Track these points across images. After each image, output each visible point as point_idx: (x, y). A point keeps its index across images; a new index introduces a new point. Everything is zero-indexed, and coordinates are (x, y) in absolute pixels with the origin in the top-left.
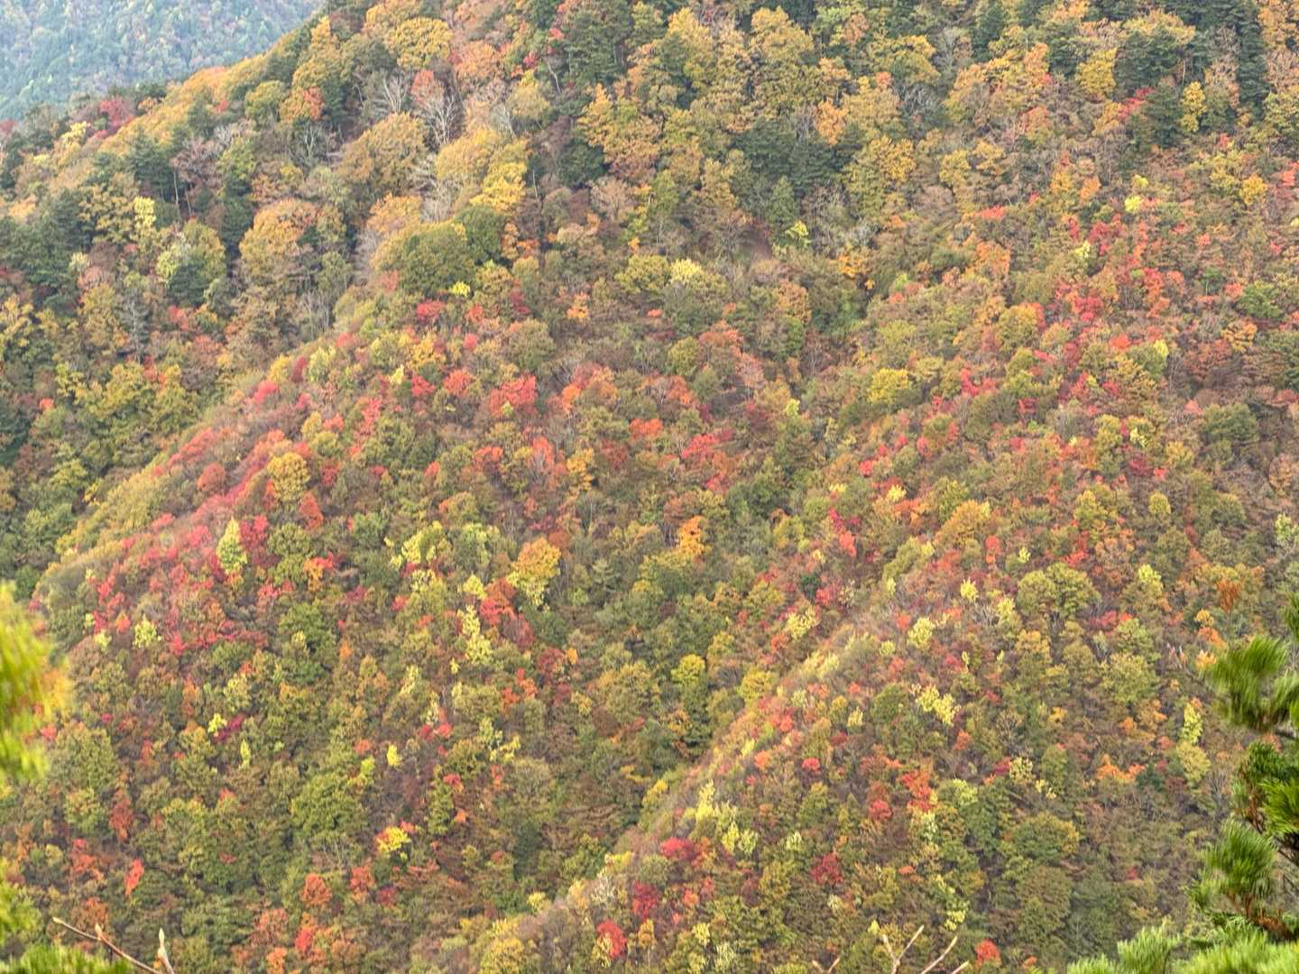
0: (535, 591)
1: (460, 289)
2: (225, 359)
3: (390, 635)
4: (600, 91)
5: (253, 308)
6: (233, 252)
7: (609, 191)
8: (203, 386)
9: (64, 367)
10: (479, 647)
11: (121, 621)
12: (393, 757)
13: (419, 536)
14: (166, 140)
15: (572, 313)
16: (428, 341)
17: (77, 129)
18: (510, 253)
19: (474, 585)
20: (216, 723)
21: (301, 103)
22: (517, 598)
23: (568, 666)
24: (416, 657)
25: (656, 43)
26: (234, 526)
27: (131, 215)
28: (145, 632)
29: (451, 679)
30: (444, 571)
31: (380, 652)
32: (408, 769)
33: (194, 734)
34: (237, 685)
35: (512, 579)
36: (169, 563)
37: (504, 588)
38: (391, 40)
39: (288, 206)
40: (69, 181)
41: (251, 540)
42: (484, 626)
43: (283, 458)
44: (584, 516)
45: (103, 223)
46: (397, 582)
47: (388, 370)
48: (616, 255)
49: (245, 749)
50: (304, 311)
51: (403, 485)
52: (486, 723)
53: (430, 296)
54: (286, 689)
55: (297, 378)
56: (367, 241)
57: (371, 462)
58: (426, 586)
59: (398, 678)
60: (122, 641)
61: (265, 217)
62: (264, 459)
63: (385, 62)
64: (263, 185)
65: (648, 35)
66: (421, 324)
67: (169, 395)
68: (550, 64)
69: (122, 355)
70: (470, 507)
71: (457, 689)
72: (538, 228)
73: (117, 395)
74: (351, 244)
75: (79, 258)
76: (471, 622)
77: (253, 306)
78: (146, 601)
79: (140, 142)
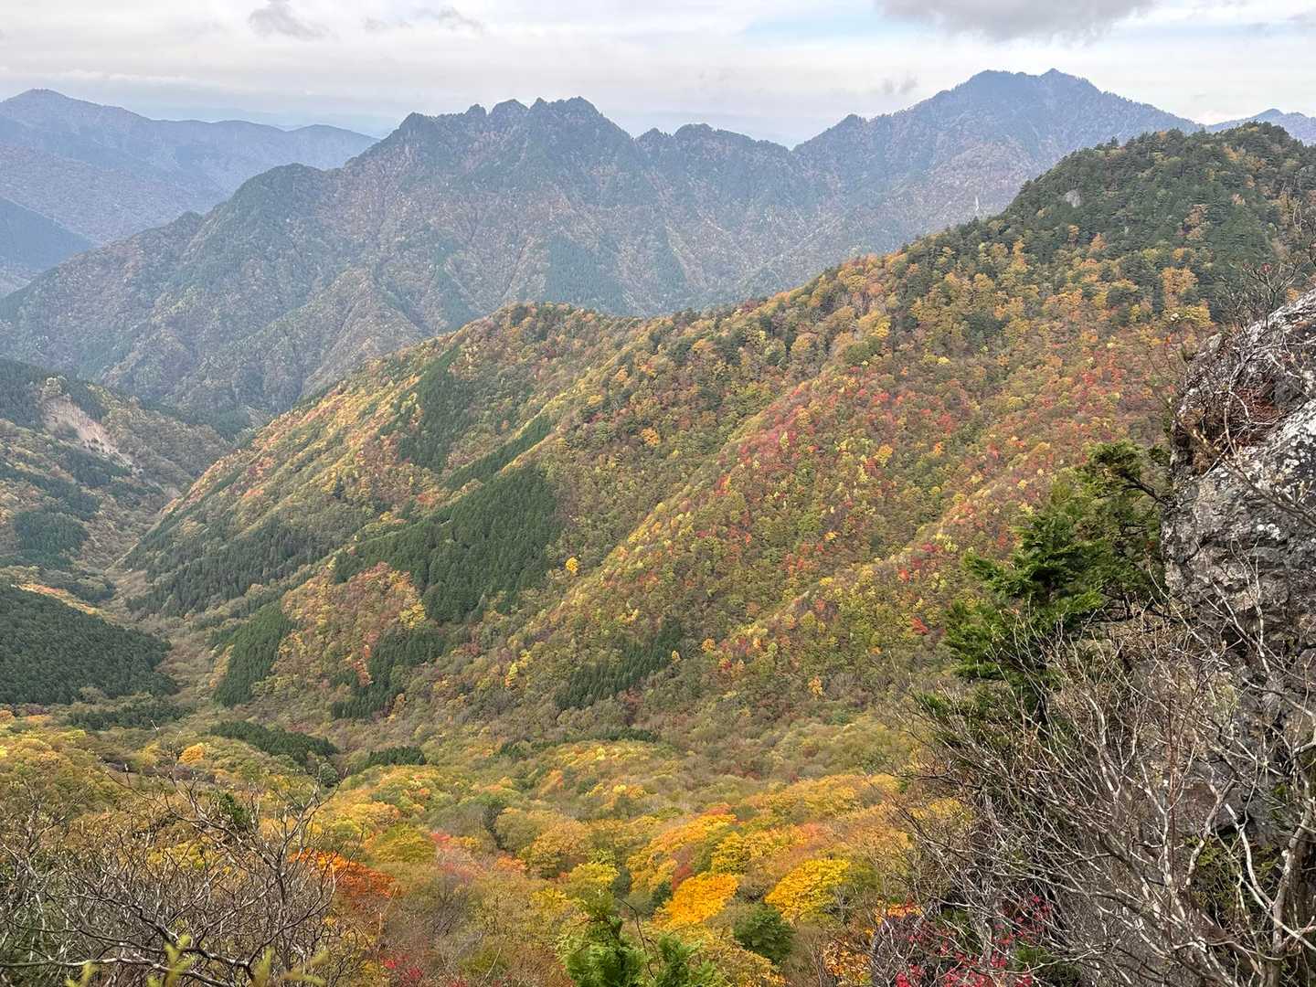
0: (884, 462)
1: (865, 363)
2: (784, 383)
3: (834, 472)
4: (919, 299)
5: (793, 367)
6: (789, 349)
7: (918, 333)
8: (776, 391)
9: (734, 382)
10: (864, 478)
11: (749, 461)
12: (832, 511)
13: (845, 442)
14: (770, 313)
15: (902, 373)
16: (853, 379)
17: (739, 311)
18: (883, 352)
19: (863, 458)
20: (776, 494)
21: (814, 302)
22: (877, 464)
23: (893, 487)
24: (843, 479)
25: (940, 284)
26: (786, 434)
27: (758, 336)
28: (756, 464)
29: (854, 487)
30: (853, 453)
31: (830, 477)
32: (837, 514)
33: (769, 497)
34: (784, 483)
35: (876, 457)
36: (764, 444)
37: (873, 460)
38: (846, 282)
39: (808, 335)
40: (736, 326)
41: (791, 438)
42: (866, 472)
43: (802, 413)
44: (902, 439)
45: (749, 338)
46: (838, 455)
47: (840, 388)
48: (919, 355)
49: (785, 504)
50: (810, 369)
51: (842, 425)
52: (864, 502)
53: (854, 365)
54: (799, 486)
55: (808, 389)
56: (833, 347)
57: (831, 417)
58: (847, 457)
59: (836, 485)
60: (749, 467)
61: (800, 338)
62: (797, 414)
63: (844, 289)
64: (800, 328)
65: (937, 281)
66: (851, 374)
67: (765, 393)
68: (902, 290)
69: (752, 380)
70: (864, 433)
71: (855, 491)
72: (893, 344)
73: (749, 392)
74: (827, 347)
75: (741, 349)
76: (861, 470)
77: (794, 366)
78: (756, 455)
79: (761, 313)
